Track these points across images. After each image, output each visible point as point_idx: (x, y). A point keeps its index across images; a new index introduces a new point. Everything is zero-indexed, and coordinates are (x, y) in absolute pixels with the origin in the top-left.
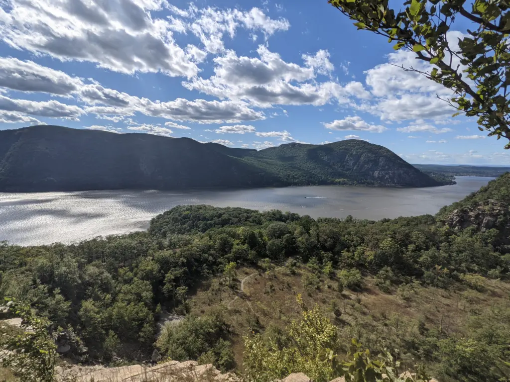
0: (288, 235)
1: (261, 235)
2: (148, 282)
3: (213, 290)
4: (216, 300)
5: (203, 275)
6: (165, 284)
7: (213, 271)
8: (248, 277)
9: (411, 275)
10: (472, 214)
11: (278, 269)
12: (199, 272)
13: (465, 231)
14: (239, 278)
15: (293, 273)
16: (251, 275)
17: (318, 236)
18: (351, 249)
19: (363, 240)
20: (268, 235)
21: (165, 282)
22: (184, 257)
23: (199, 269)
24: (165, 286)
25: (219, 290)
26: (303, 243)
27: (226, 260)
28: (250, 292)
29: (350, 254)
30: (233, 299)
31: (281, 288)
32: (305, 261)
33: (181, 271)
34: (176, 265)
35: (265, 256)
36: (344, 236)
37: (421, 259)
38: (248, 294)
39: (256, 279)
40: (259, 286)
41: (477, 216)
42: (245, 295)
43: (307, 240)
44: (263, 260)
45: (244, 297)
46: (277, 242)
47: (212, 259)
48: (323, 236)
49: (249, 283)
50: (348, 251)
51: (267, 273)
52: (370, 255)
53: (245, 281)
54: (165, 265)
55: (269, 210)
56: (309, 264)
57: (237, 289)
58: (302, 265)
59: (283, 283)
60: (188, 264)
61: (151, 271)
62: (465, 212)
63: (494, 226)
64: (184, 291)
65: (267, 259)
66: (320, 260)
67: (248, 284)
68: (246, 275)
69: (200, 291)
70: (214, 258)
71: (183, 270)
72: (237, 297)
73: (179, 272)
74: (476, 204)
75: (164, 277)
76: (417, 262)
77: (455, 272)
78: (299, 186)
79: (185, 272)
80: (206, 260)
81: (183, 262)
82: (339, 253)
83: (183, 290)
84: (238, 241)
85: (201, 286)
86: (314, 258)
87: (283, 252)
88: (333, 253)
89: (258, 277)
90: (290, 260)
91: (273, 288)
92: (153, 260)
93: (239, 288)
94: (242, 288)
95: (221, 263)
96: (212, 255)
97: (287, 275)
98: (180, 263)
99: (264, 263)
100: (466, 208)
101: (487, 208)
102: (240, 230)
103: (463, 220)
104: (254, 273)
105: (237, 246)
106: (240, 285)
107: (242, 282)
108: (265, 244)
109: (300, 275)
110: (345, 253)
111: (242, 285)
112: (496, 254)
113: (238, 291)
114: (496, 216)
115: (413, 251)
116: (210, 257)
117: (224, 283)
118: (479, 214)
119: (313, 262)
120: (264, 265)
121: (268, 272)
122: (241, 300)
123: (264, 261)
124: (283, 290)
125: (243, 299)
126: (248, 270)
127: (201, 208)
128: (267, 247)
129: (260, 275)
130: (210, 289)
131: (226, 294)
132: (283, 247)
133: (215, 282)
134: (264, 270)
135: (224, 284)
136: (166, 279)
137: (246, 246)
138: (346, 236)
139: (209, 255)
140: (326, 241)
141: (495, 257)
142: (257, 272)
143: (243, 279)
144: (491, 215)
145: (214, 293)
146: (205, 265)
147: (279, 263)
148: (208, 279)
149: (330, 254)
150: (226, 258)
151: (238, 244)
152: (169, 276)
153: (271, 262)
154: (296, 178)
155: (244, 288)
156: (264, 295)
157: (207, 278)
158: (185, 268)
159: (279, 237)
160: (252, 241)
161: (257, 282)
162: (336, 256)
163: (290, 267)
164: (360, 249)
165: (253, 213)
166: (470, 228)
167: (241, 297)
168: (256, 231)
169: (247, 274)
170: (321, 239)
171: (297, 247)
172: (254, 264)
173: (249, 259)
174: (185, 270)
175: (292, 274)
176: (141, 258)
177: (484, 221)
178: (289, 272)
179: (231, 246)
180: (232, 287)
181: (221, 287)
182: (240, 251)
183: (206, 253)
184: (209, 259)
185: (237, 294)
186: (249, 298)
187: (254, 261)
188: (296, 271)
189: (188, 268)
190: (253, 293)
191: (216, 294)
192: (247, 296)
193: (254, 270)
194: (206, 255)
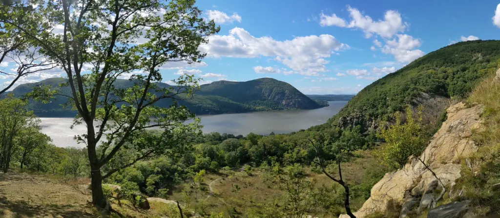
0: (241, 147)
1: (218, 149)
3: (186, 192)
5: (175, 181)
6: (147, 186)
7: (182, 178)
8: (214, 182)
9: (330, 160)
10: (348, 119)
11: (237, 174)
12: (172, 179)
13: (347, 129)
14: (207, 182)
15: (251, 175)
16: (216, 180)
17: (264, 145)
18: (290, 151)
19: (296, 144)
20: (223, 149)
21: (147, 184)
22: (158, 167)
23: (172, 176)
25: (192, 192)
26: (253, 152)
28: (220, 192)
29: (290, 155)
30: (206, 198)
32: (258, 165)
34: (152, 172)
35: (225, 165)
36: (282, 143)
37: (333, 149)
38: (218, 193)
39: (221, 183)
40: (226, 188)
41: (351, 120)
42: (216, 194)
43: (257, 149)
44: (224, 168)
46: (233, 153)
48: (268, 145)
49: (216, 186)
50: (288, 153)
51: (229, 177)
52: (304, 152)
53: (213, 184)
54: (145, 172)
56: (261, 167)
57: (207, 190)
58: (256, 169)
59: (245, 182)
60: (162, 172)
61: (136, 176)
62: (345, 118)
63: (358, 124)
64: (166, 192)
65: (227, 167)
66: (269, 164)
67: (216, 187)
69: (175, 192)
70: (182, 168)
71: (159, 177)
72: (209, 196)
73: (156, 178)
74: (349, 113)
75: (145, 182)
76: (330, 151)
77: (350, 152)
79: (160, 178)
80: (176, 170)
81: (158, 171)
82: (282, 156)
83: (164, 191)
84: (199, 155)
85: (175, 189)
86: (265, 162)
87: (239, 161)
88: (277, 156)
89: (222, 181)
90: (246, 167)
91: (238, 187)
92: (135, 167)
93: (208, 189)
94: (211, 190)
95: (188, 172)
96: (179, 166)
97: (247, 177)
98: (155, 171)
99: (226, 170)
100: (345, 116)
101: (354, 114)
102: (199, 147)
103: (345, 124)
104: (218, 178)
105: (199, 159)
107: (210, 185)
108: (223, 157)
109: (256, 176)
110: (286, 155)
111: (210, 187)
112: (363, 137)
113: (209, 192)
114: (358, 118)
115: (327, 145)
117: (194, 187)
118: (351, 118)
119: (264, 165)
120: (225, 172)
122: (214, 198)
124: (246, 188)
126: (212, 176)
128: (225, 158)
129: (224, 179)
130: (184, 191)
131: (199, 195)
132: (238, 157)
133: (187, 186)
134: (227, 176)
137: (208, 158)
138: (284, 143)
139: (177, 166)
140: (271, 148)
141: (363, 139)
142: (220, 178)
143: (210, 183)
144: (357, 118)
145: (188, 194)
146: (176, 173)
147: (236, 169)
148: (180, 184)
149: (275, 158)
150: (191, 168)
151: (199, 157)
152: (150, 180)
153: (231, 170)
155: (213, 189)
156: (232, 193)
157: (178, 183)
158: (160, 175)
159: (233, 150)
160: (212, 155)
161: (223, 184)
162: (280, 158)
163: (247, 171)
164: (296, 150)
166: (348, 127)
167: (213, 196)
168: (214, 147)
169: (211, 179)
170: (267, 147)
171: (250, 156)
172: (214, 172)
173: (211, 169)
175: (250, 175)
177: (354, 122)
178: (247, 175)
179: (195, 159)
180: (203, 189)
181: (192, 190)
182: (203, 162)
183: (174, 164)
184: (178, 169)
185: (209, 194)
186: (220, 196)
187: (216, 170)
188: (253, 173)
189: (163, 175)
190: (223, 192)
191: (190, 195)
192: (218, 195)
193: (218, 176)
194: (175, 166)
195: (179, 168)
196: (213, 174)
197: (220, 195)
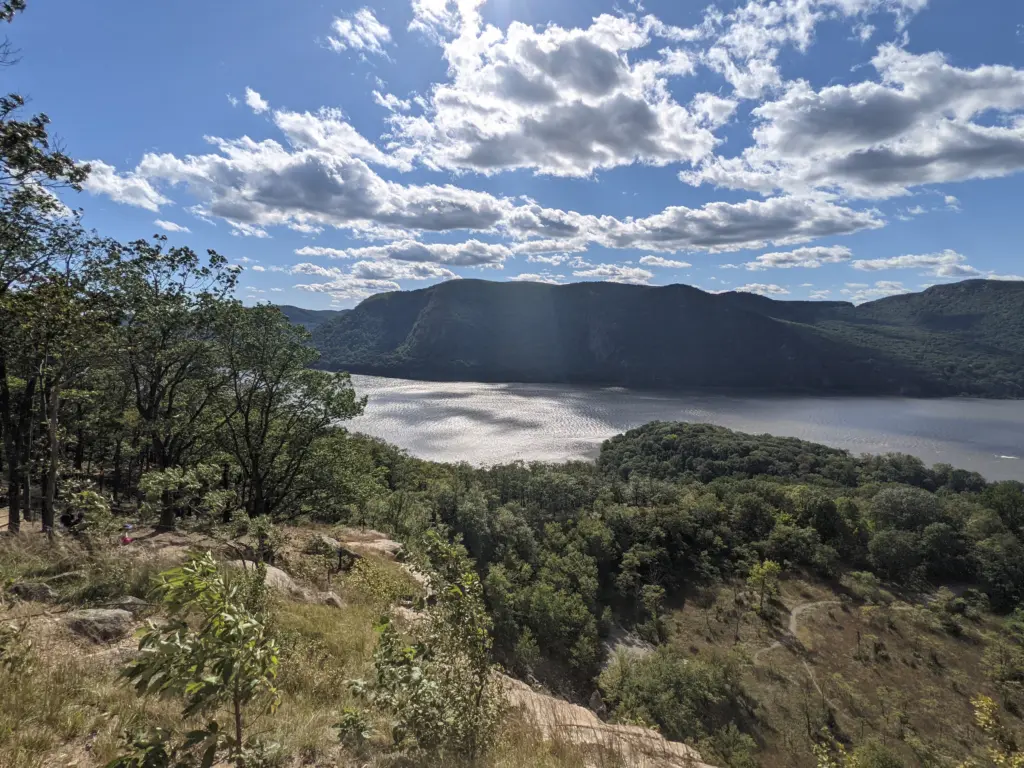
0: (942, 525)
1: (853, 512)
2: (591, 560)
3: (720, 611)
4: (725, 634)
5: (698, 574)
6: (620, 571)
7: (723, 570)
8: (809, 606)
11: (904, 607)
12: (692, 564)
14: (787, 600)
15: (955, 632)
16: (819, 603)
20: (875, 516)
21: (621, 566)
22: (661, 526)
23: (692, 558)
24: (621, 576)
25: (735, 614)
26: (994, 558)
27: (755, 551)
28: (814, 643)
30: (769, 646)
31: (908, 661)
33: (654, 553)
34: (644, 538)
35: (863, 566)
38: (808, 646)
40: (838, 636)
42: (800, 646)
44: (856, 573)
45: (796, 649)
46: (904, 537)
47: (720, 543)
49: (812, 620)
51: (865, 608)
54: (624, 533)
55: (882, 454)
57: (778, 624)
58: (989, 619)
59: (916, 647)
60: (668, 542)
61: (599, 539)
64: (657, 595)
65: (868, 575)
67: (811, 622)
68: (805, 600)
69: (691, 605)
70: (727, 543)
71: (657, 552)
72: (777, 644)
73: (649, 553)
75: (620, 559)
78: (987, 397)
79: (660, 557)
80: (708, 544)
81: (658, 537)
83: (655, 591)
84: (787, 517)
85: (695, 594)
87: (922, 568)
89: (839, 611)
90: (943, 595)
91: (882, 652)
92: (602, 519)
93: (784, 623)
94: (793, 627)
95: (742, 557)
96: (723, 535)
97: (933, 631)
98: (652, 536)
99: (859, 581)
102: (794, 492)
104: (829, 601)
105: (783, 526)
106: (788, 620)
107: (795, 612)
108: (864, 538)
109: (977, 643)
111: (793, 618)
113: (782, 630)
116: (718, 538)
117: (746, 602)
120: (858, 588)
121: (870, 608)
122: (789, 653)
123: (858, 579)
124: (914, 666)
125: (795, 653)
126: (811, 589)
127: (703, 431)
128: (871, 545)
129: (845, 609)
130: (714, 606)
131: (750, 630)
132: (923, 556)
133: (726, 596)
134: (859, 600)
135: (747, 606)
136: (624, 562)
137: (809, 531)
139: (715, 533)
142: (836, 601)
143: (796, 606)
145: (721, 618)
146: (706, 552)
148: (709, 585)
150: (754, 548)
151: (786, 523)
152: (631, 557)
153: (881, 586)
154: (977, 376)
155: (799, 629)
156: (854, 662)
157: (707, 582)
158: (661, 549)
159: (910, 527)
160: (826, 522)
161: (835, 624)
163: (943, 612)
165: (831, 456)
167: (789, 648)
168: (840, 501)
169: (807, 597)
171: (973, 564)
172: (826, 578)
173: (816, 565)
174: (661, 552)
175: (949, 632)
176: (583, 512)
178: (937, 625)
179: (770, 525)
180: (766, 617)
181: (739, 610)
182: (793, 540)
183: (709, 527)
184: (715, 543)
185: (779, 636)
186: (809, 655)
187: (830, 572)
188: (965, 629)
189: (668, 549)
190: (822, 648)
191: (726, 621)
192: (804, 649)
193: (829, 593)
194: (709, 533)
195: (718, 540)
196: (816, 582)
197: (811, 652)
